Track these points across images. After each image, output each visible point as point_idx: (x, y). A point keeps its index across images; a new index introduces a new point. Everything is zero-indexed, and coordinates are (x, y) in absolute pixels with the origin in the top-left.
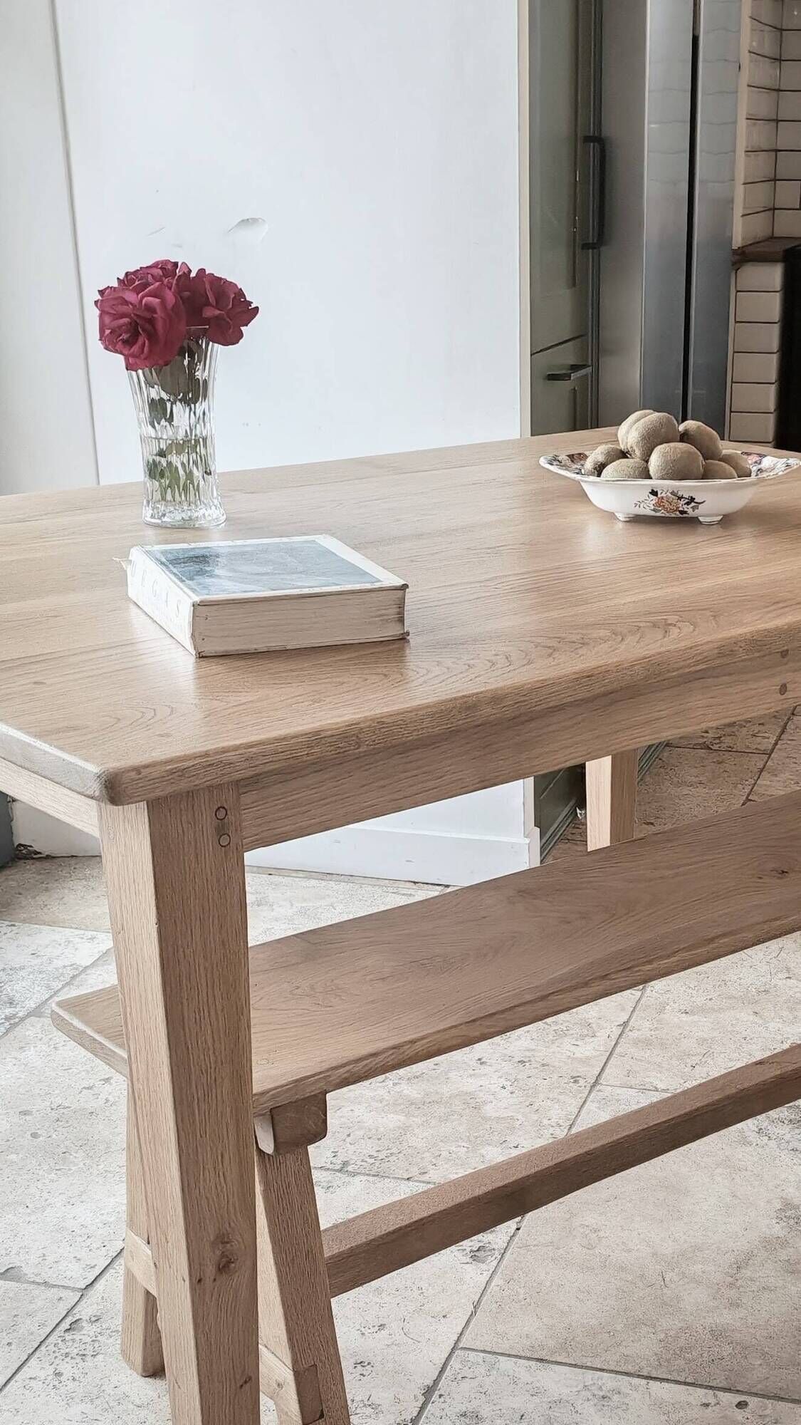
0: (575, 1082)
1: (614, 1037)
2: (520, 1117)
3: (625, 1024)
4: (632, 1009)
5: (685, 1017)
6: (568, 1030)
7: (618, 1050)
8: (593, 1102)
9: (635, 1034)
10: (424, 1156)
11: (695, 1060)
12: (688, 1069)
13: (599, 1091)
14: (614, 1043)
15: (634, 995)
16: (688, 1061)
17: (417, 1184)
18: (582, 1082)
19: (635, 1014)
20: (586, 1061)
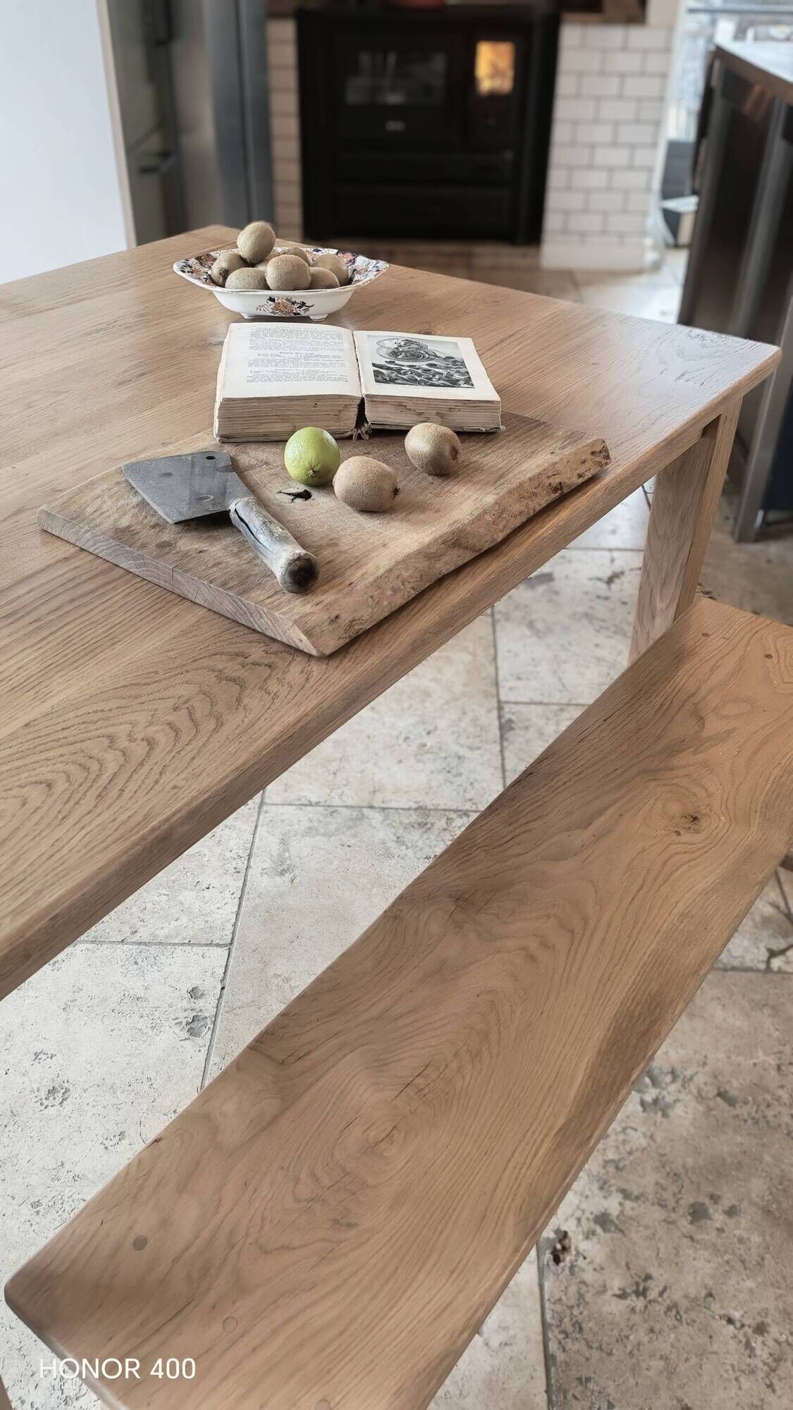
2: (206, 852)
8: (262, 825)
10: (132, 911)
11: (335, 765)
12: (331, 777)
13: (266, 812)
16: (330, 767)
17: (131, 947)
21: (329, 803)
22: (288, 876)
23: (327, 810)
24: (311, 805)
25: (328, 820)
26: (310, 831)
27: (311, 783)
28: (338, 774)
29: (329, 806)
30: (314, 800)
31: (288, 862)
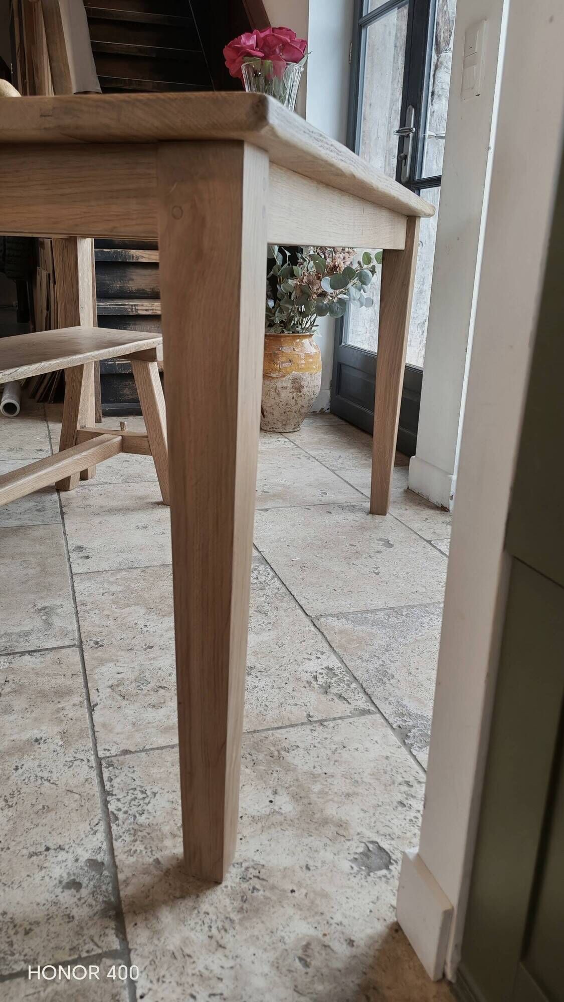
0: (97, 643)
1: (92, 692)
3: (91, 709)
4: (96, 729)
5: (36, 734)
6: (139, 686)
7: (81, 680)
8: (73, 629)
9: (76, 699)
12: (11, 677)
13: (73, 640)
14: (89, 685)
15: (105, 750)
16: (13, 686)
18: (92, 644)
19: (89, 725)
20: (102, 662)
21: (11, 657)
22: (39, 606)
23: (11, 650)
24: (30, 653)
25: (9, 644)
26: (27, 634)
27: (33, 669)
28: (3, 682)
29: (10, 654)
30: (27, 658)
31: (41, 614)
